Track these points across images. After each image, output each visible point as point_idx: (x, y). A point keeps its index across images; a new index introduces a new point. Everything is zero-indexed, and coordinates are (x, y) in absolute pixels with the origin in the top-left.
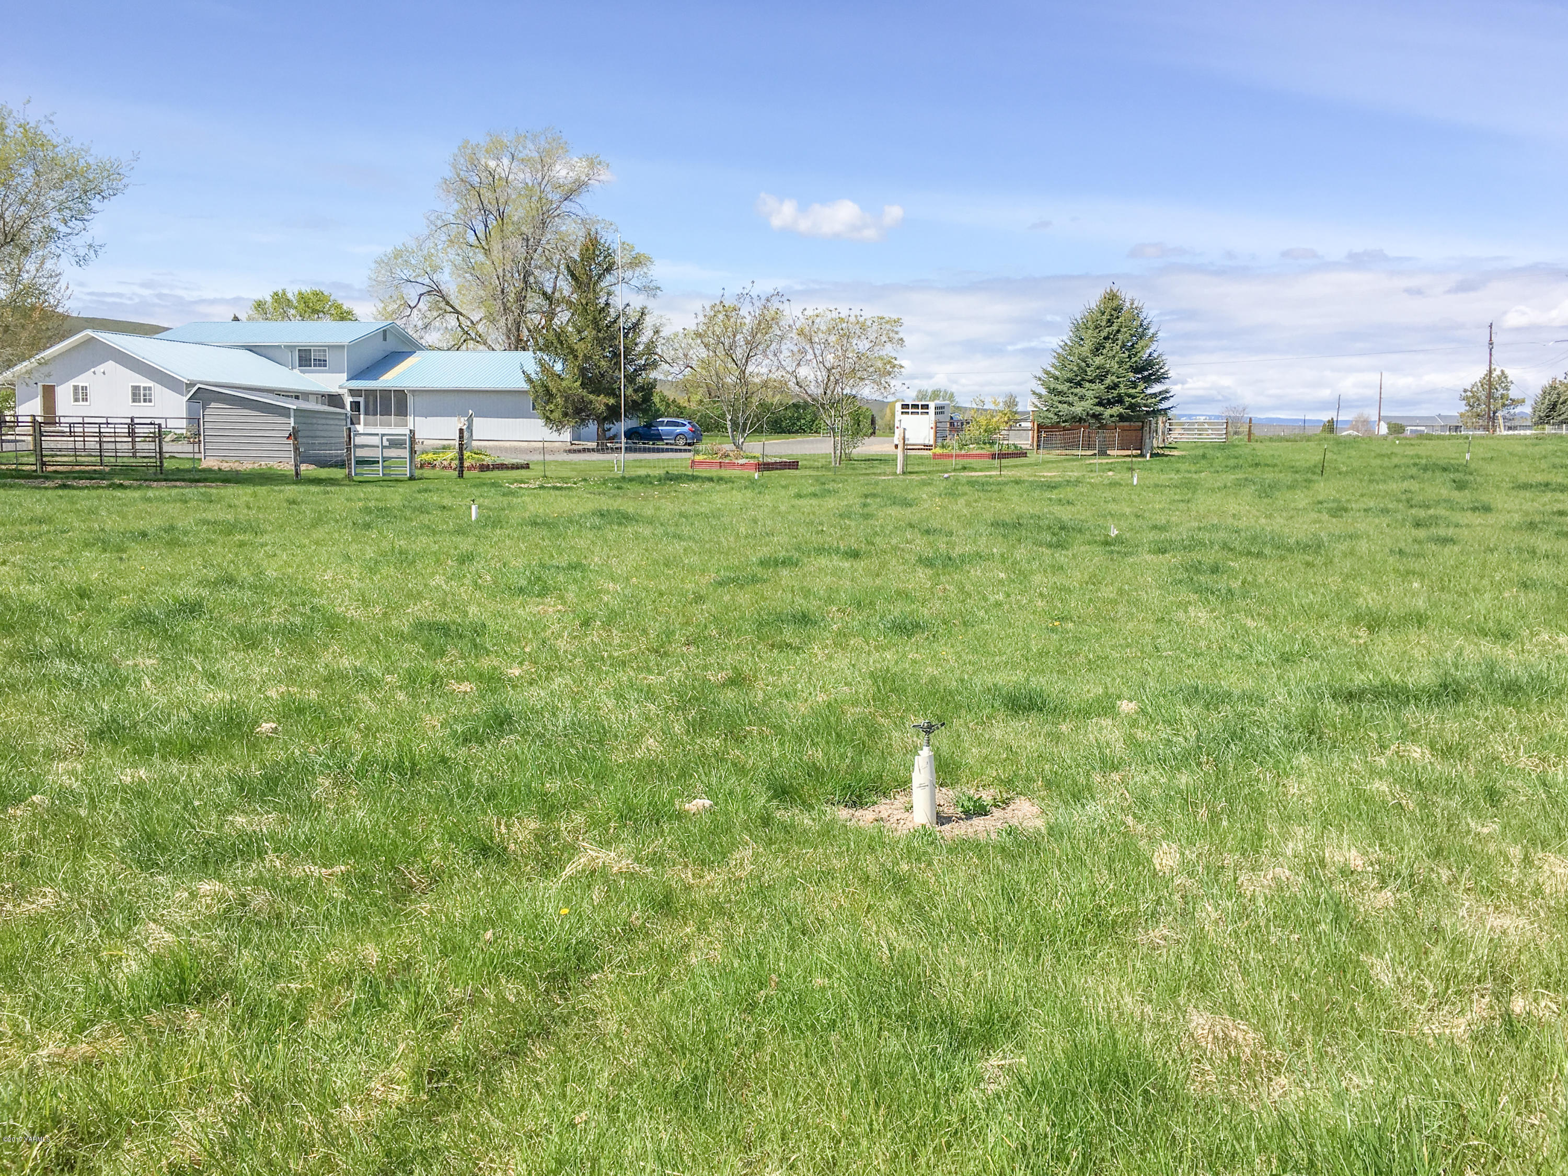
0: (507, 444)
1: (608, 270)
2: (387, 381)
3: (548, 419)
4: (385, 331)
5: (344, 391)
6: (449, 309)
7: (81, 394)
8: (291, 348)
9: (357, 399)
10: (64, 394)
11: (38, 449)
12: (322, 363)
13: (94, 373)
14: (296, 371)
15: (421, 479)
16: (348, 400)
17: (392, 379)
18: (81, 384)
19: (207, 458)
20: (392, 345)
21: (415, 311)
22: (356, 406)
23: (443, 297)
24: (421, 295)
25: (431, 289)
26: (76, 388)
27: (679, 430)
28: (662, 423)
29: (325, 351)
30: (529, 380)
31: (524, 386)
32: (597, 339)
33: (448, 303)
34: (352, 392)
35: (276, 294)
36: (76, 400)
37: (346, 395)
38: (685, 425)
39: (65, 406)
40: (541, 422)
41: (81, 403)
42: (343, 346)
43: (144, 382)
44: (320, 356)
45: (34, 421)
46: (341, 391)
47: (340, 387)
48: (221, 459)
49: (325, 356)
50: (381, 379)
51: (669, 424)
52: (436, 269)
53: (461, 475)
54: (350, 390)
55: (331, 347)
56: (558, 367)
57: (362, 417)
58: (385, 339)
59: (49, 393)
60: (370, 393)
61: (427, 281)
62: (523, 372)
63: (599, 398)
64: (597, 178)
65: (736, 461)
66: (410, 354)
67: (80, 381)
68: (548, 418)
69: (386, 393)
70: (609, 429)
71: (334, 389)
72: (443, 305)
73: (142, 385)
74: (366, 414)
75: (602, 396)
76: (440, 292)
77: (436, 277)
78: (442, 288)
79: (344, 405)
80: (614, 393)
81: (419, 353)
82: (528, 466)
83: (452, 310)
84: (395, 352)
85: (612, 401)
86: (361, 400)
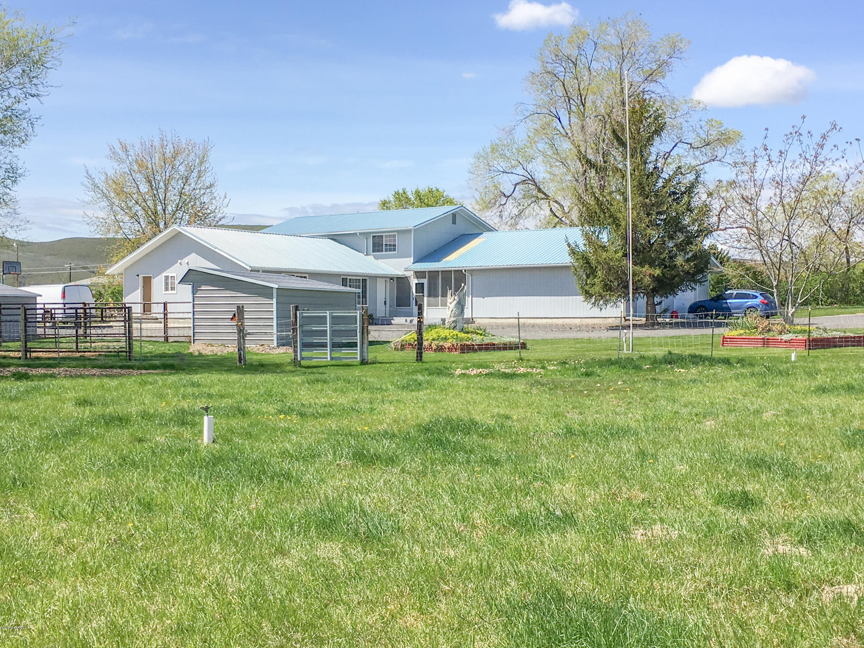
0: (560, 321)
1: (658, 131)
2: (450, 262)
3: (588, 295)
4: (454, 216)
5: (410, 274)
6: (541, 195)
7: (170, 284)
8: (367, 235)
9: (421, 281)
10: (157, 284)
12: (392, 247)
13: (181, 263)
14: (370, 257)
15: (374, 363)
16: (414, 282)
17: (454, 260)
18: (170, 275)
19: (196, 342)
20: (461, 227)
21: (510, 200)
22: (420, 287)
23: (535, 185)
24: (516, 184)
25: (525, 178)
26: (167, 277)
27: (751, 302)
28: (730, 297)
29: (395, 236)
30: (573, 252)
31: (566, 259)
32: (644, 205)
33: (540, 190)
34: (419, 274)
35: (397, 193)
36: (167, 289)
37: (412, 277)
38: (756, 297)
39: (159, 295)
40: (582, 298)
41: (170, 292)
42: (409, 231)
44: (390, 241)
46: (407, 274)
47: (406, 270)
48: (208, 342)
49: (395, 240)
50: (444, 260)
51: (739, 296)
52: (530, 159)
53: (419, 357)
54: (416, 273)
55: (399, 232)
56: (604, 237)
57: (425, 299)
58: (454, 222)
59: (147, 285)
60: (433, 275)
61: (522, 172)
62: (569, 245)
63: (644, 269)
64: (678, 56)
65: (779, 337)
66: (477, 235)
67: (170, 272)
68: (587, 292)
69: (447, 274)
70: (660, 303)
71: (400, 272)
72: (535, 192)
74: (429, 296)
75: (647, 266)
76: (533, 180)
77: (530, 167)
78: (535, 177)
79: (410, 287)
80: (662, 264)
81: (486, 234)
82: (524, 346)
83: (543, 196)
84: (464, 235)
85: (657, 272)
86: (425, 281)
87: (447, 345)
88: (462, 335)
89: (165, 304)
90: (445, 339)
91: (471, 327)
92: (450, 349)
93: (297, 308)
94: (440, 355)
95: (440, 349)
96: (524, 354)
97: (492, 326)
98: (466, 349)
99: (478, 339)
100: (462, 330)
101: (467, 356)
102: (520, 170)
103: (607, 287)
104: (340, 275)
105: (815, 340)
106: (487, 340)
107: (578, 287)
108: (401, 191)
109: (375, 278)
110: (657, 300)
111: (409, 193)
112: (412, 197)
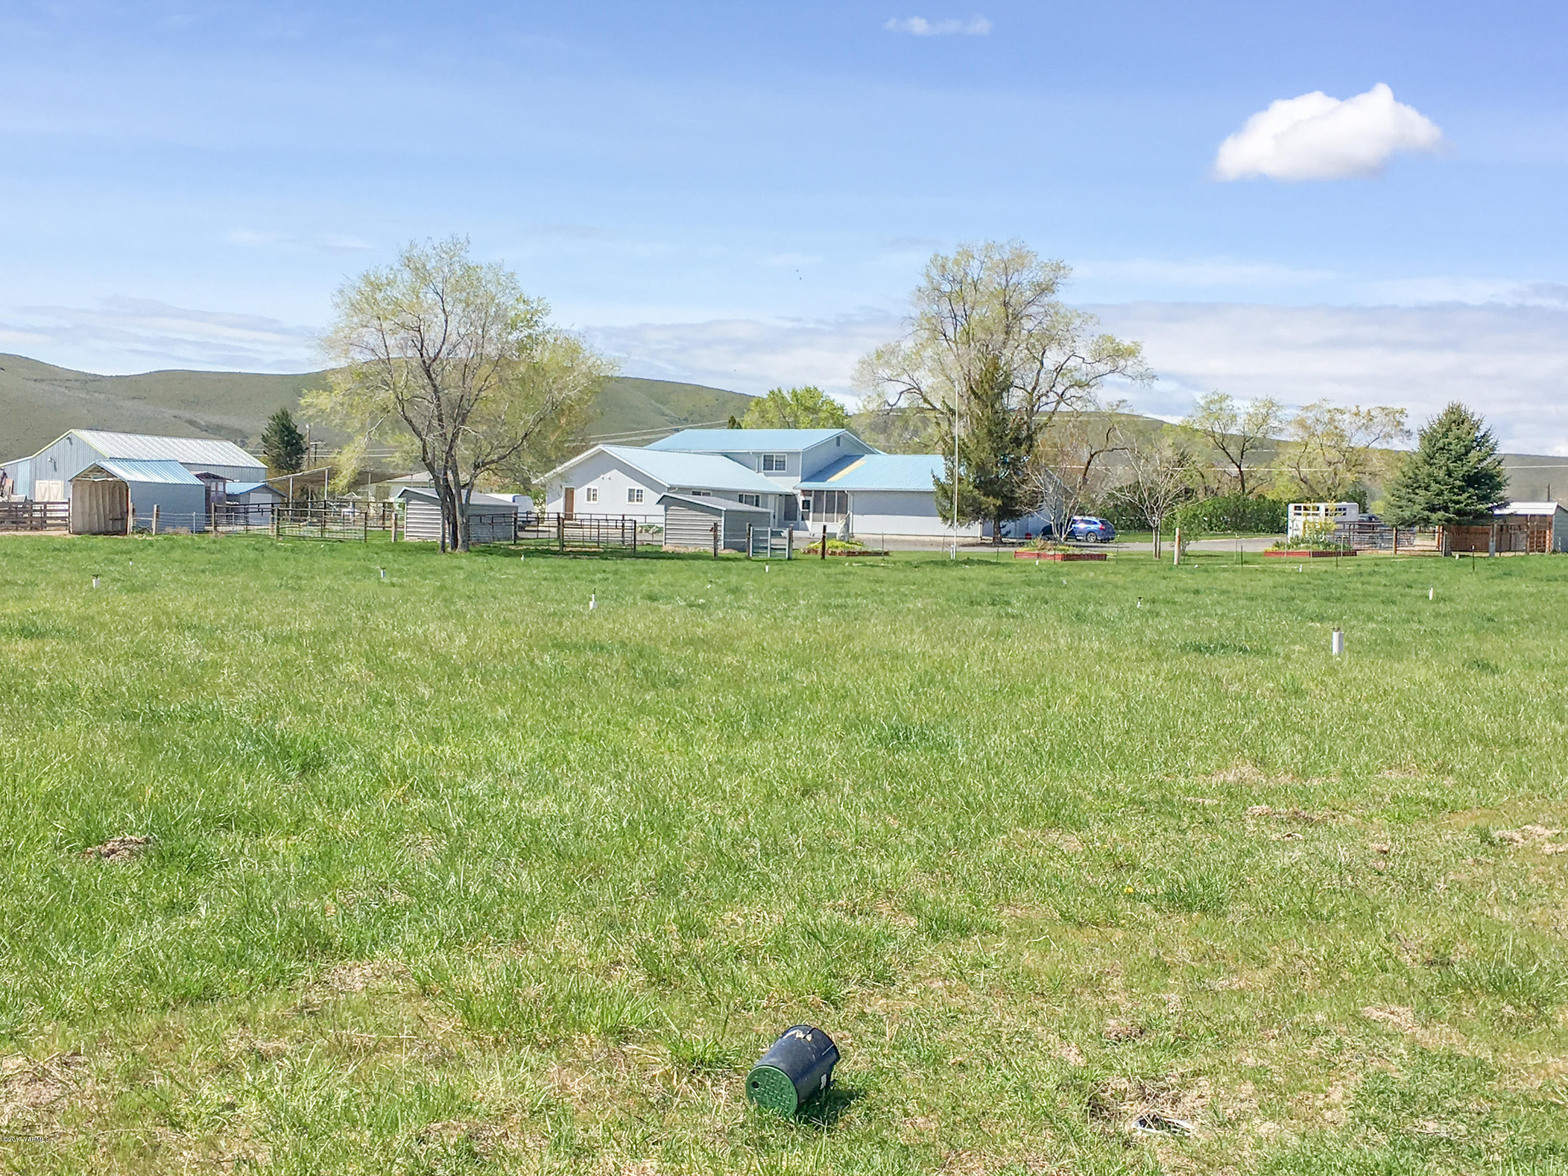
0: (927, 539)
2: (833, 482)
4: (838, 438)
5: (798, 492)
7: (592, 495)
8: (757, 454)
9: (808, 498)
10: (580, 494)
11: (560, 536)
12: (781, 465)
13: (603, 479)
14: (761, 475)
16: (801, 499)
17: (838, 481)
18: (593, 487)
19: (667, 545)
20: (845, 449)
22: (806, 504)
23: (921, 393)
24: (902, 393)
25: (910, 387)
26: (589, 490)
27: (1091, 528)
28: (1075, 522)
29: (784, 456)
30: (937, 481)
31: (932, 487)
33: (926, 400)
34: (805, 492)
36: (589, 499)
37: (799, 495)
38: (1095, 523)
39: (581, 506)
40: (940, 519)
41: (591, 503)
42: (799, 453)
43: (638, 486)
44: (780, 461)
45: (559, 518)
46: (795, 492)
47: (794, 488)
48: (675, 545)
49: (784, 461)
50: (829, 481)
51: (1082, 522)
53: (823, 559)
54: (803, 491)
55: (788, 453)
57: (811, 514)
58: (838, 444)
59: (569, 495)
60: (819, 493)
61: (907, 380)
62: (934, 477)
63: (989, 500)
65: (1048, 553)
66: (858, 457)
67: (591, 485)
68: (944, 516)
69: (831, 493)
70: (1004, 527)
71: (789, 490)
73: (636, 488)
74: (814, 512)
75: (991, 498)
76: (919, 389)
77: (916, 375)
78: (921, 386)
79: (797, 503)
80: (1004, 497)
81: (867, 457)
82: (886, 554)
83: (929, 407)
84: (845, 456)
85: (999, 503)
86: (811, 499)
87: (838, 551)
88: (847, 545)
89: (623, 516)
90: (837, 547)
91: (853, 540)
92: (840, 554)
93: (750, 525)
94: (834, 557)
95: (833, 553)
96: (886, 558)
97: (868, 540)
98: (851, 554)
99: (857, 548)
100: (848, 542)
101: (851, 558)
102: (905, 378)
103: (961, 512)
104: (736, 492)
105: (1069, 555)
106: (864, 549)
107: (937, 512)
108: (776, 391)
109: (766, 494)
110: (1002, 524)
111: (785, 393)
112: (788, 397)
